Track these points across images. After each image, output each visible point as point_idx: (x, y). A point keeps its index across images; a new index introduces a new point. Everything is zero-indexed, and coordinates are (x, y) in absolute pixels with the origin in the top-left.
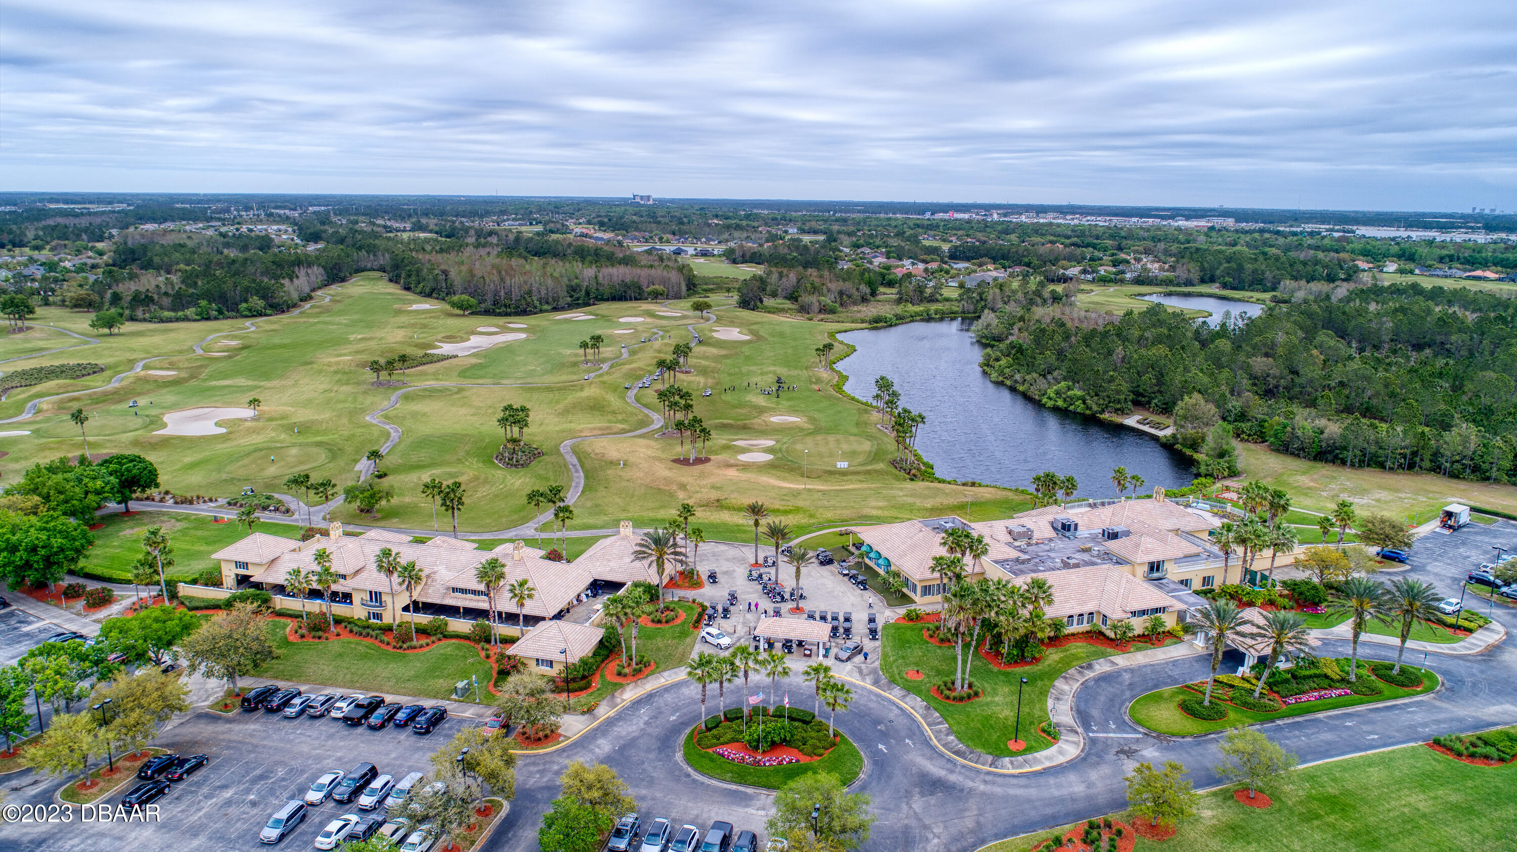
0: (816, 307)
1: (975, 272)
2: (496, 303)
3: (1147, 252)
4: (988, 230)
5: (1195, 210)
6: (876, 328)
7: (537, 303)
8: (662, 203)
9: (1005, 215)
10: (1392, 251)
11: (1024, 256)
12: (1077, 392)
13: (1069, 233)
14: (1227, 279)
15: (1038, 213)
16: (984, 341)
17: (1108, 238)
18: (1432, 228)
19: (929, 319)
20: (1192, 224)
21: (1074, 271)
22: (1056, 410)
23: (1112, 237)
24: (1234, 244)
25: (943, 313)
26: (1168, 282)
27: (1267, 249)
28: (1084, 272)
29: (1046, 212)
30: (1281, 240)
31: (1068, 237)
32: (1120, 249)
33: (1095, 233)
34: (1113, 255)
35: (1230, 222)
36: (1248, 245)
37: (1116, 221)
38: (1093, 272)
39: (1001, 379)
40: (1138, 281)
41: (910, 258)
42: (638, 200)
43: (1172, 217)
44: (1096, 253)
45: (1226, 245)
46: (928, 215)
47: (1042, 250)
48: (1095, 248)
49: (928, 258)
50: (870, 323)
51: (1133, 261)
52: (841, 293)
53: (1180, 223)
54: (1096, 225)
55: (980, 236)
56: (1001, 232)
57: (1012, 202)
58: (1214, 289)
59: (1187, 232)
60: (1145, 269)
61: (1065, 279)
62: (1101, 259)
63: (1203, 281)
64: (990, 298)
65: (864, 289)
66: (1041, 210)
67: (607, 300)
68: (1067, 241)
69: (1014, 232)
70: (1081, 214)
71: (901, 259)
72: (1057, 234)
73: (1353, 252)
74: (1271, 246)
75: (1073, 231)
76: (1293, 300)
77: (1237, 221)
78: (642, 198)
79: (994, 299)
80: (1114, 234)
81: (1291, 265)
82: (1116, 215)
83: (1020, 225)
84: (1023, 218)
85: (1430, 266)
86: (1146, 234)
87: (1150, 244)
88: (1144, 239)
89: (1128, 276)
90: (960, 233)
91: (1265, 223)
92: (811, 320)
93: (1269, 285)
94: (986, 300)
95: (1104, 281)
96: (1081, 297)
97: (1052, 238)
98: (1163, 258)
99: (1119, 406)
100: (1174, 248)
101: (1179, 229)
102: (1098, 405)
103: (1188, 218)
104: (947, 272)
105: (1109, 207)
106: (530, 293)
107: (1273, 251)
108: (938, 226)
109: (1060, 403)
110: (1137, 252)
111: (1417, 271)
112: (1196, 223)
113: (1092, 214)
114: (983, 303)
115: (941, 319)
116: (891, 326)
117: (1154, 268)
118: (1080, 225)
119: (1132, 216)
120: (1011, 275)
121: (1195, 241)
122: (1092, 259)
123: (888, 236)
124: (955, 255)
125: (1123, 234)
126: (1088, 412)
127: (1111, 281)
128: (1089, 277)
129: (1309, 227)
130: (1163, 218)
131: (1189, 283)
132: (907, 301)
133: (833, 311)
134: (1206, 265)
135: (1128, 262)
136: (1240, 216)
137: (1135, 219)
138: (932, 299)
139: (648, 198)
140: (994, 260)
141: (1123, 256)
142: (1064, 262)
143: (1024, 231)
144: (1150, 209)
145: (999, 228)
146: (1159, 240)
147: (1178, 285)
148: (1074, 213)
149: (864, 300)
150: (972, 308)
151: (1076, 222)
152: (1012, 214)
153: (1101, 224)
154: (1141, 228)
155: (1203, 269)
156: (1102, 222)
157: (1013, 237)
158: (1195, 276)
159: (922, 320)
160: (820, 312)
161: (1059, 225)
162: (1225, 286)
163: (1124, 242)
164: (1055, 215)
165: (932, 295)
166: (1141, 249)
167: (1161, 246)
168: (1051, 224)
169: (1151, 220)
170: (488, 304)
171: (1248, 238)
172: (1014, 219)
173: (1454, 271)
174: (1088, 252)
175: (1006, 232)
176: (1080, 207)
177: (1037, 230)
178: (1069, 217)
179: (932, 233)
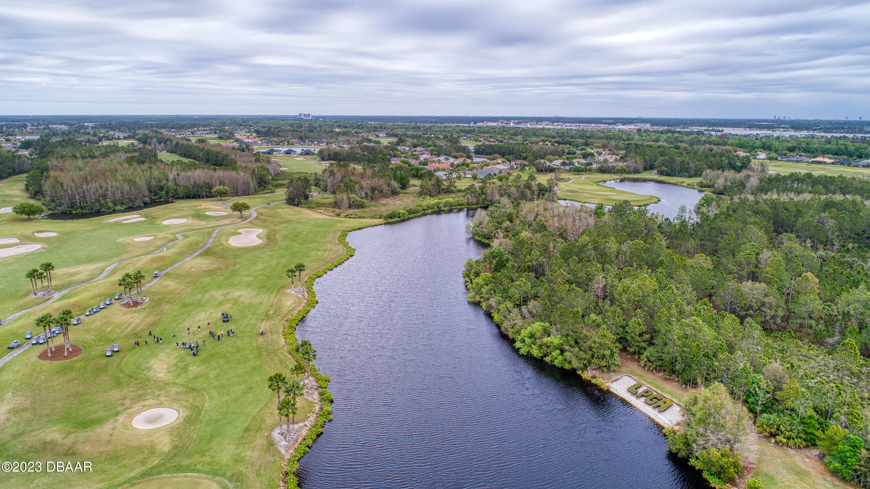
0: (346, 203)
1: (487, 165)
2: (72, 206)
3: (604, 147)
4: (504, 133)
5: (626, 119)
6: (390, 223)
7: (111, 205)
8: (317, 118)
9: (518, 123)
10: (757, 145)
11: (523, 152)
12: (555, 340)
13: (555, 134)
14: (663, 168)
15: (537, 122)
16: (477, 237)
17: (579, 138)
18: (764, 128)
19: (439, 212)
20: (626, 127)
21: (557, 163)
22: (528, 358)
23: (581, 137)
24: (657, 141)
25: (452, 205)
26: (622, 171)
27: (679, 144)
28: (564, 164)
29: (542, 121)
30: (686, 138)
31: (554, 137)
32: (587, 145)
33: (570, 134)
34: (582, 149)
35: (648, 126)
36: (666, 141)
37: (582, 126)
38: (570, 164)
39: (478, 299)
40: (602, 170)
41: (445, 155)
42: (302, 116)
43: (615, 124)
44: (572, 149)
45: (653, 141)
46: (472, 124)
47: (535, 147)
48: (570, 145)
49: (458, 154)
50: (385, 218)
51: (596, 155)
52: (373, 189)
53: (620, 127)
54: (571, 130)
55: (499, 137)
56: (512, 135)
57: (524, 116)
58: (653, 175)
59: (627, 133)
60: (606, 161)
61: (551, 170)
62: (574, 153)
63: (645, 169)
64: (489, 191)
65: (395, 184)
66: (539, 120)
67: (183, 198)
68: (553, 140)
69: (521, 134)
70: (562, 122)
71: (439, 155)
72: (546, 135)
73: (732, 145)
74: (682, 142)
75: (557, 133)
76: (716, 186)
77: (652, 125)
78: (305, 115)
79: (492, 193)
80: (583, 135)
81: (706, 157)
82: (582, 123)
83: (524, 130)
84: (528, 125)
85: (785, 155)
86: (602, 135)
87: (605, 141)
88: (602, 138)
89: (594, 166)
90: (487, 135)
91: (667, 126)
92: (338, 215)
93: (693, 172)
94: (486, 194)
95: (578, 171)
96: (561, 185)
97: (543, 138)
98: (616, 151)
99: (603, 363)
100: (621, 144)
101: (622, 131)
102: (579, 359)
103: (624, 124)
104: (468, 166)
105: (578, 118)
106: (105, 196)
107: (683, 145)
108: (474, 131)
109: (536, 352)
110: (597, 147)
111: (779, 159)
112: (629, 127)
113: (569, 122)
114: (483, 196)
115: (450, 211)
116: (404, 220)
117: (611, 159)
118: (562, 129)
119: (592, 123)
120: (512, 168)
121: (633, 139)
122: (569, 153)
123: (439, 138)
124: (479, 152)
125: (588, 135)
126: (567, 366)
127: (582, 171)
128: (567, 168)
129: (695, 129)
130: (609, 124)
131: (637, 171)
132: (426, 194)
133: (361, 206)
134: (647, 158)
135: (592, 155)
136: (653, 122)
137: (593, 125)
138: (448, 191)
139: (309, 115)
140: (503, 155)
141: (589, 150)
142: (550, 157)
143: (526, 133)
144: (601, 119)
145: (512, 132)
146: (611, 139)
147: (629, 173)
148: (558, 122)
149: (394, 193)
150: (475, 200)
151: (559, 127)
152: (522, 122)
153: (574, 128)
154: (599, 131)
155: (645, 161)
156: (574, 127)
157: (519, 138)
158: (640, 165)
159: (433, 213)
160: (350, 207)
161: (548, 130)
162: (661, 173)
163: (589, 140)
164: (547, 123)
165: (449, 187)
166: (600, 145)
167: (613, 143)
168: (543, 129)
169: (603, 125)
170: (64, 208)
171: (665, 136)
172: (522, 126)
173: (803, 157)
174: (566, 148)
175: (516, 134)
176: (561, 118)
177: (535, 133)
178: (555, 124)
179: (469, 135)
